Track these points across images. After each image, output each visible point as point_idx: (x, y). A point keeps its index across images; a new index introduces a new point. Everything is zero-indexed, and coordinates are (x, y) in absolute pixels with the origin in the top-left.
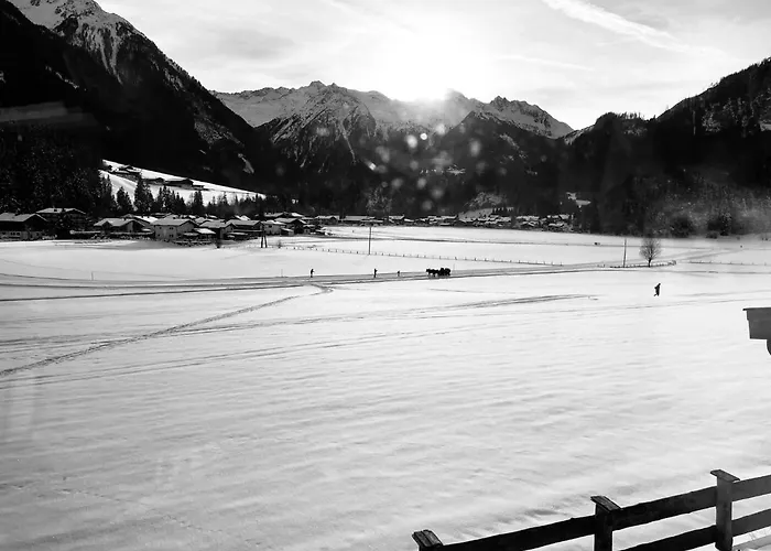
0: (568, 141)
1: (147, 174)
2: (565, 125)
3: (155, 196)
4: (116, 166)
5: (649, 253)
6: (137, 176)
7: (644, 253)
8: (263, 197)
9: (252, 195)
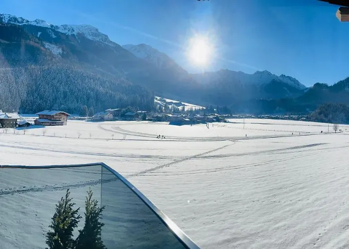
0: (305, 91)
1: (168, 100)
2: (304, 86)
3: (170, 108)
4: (159, 98)
5: (336, 129)
6: (165, 101)
7: (334, 129)
8: (205, 108)
9: (201, 108)
